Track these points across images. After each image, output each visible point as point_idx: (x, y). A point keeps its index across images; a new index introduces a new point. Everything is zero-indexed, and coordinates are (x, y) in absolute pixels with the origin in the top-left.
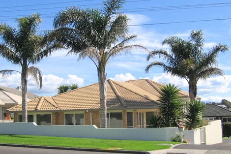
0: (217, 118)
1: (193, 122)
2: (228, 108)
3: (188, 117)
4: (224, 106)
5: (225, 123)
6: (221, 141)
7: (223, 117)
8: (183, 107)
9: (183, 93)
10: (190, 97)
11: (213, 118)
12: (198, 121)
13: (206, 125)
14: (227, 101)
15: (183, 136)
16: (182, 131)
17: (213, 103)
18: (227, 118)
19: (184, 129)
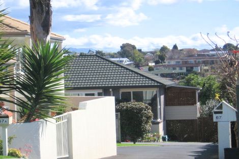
0: (106, 91)
1: (36, 101)
2: (138, 65)
3: (24, 87)
4: (126, 61)
5: (125, 105)
6: (114, 153)
7: (122, 91)
8: (11, 61)
9: (14, 24)
10: (33, 34)
11: (96, 92)
12: (51, 99)
13: (74, 109)
14: (134, 47)
15: (10, 139)
16: (7, 125)
17: (98, 52)
18: (131, 91)
19: (11, 120)
